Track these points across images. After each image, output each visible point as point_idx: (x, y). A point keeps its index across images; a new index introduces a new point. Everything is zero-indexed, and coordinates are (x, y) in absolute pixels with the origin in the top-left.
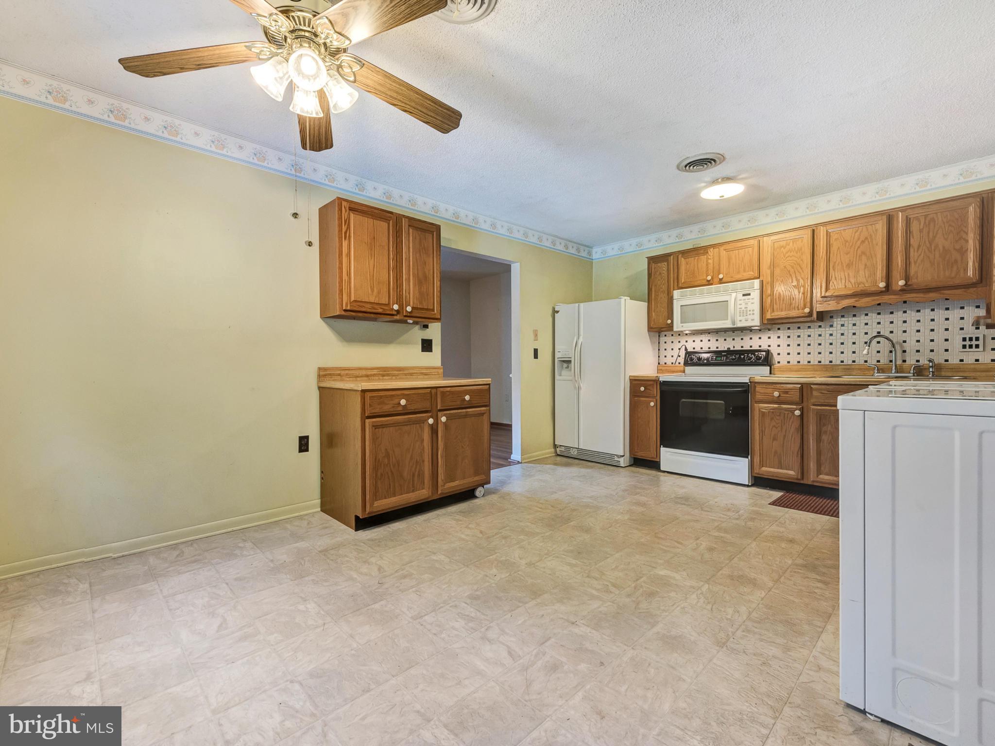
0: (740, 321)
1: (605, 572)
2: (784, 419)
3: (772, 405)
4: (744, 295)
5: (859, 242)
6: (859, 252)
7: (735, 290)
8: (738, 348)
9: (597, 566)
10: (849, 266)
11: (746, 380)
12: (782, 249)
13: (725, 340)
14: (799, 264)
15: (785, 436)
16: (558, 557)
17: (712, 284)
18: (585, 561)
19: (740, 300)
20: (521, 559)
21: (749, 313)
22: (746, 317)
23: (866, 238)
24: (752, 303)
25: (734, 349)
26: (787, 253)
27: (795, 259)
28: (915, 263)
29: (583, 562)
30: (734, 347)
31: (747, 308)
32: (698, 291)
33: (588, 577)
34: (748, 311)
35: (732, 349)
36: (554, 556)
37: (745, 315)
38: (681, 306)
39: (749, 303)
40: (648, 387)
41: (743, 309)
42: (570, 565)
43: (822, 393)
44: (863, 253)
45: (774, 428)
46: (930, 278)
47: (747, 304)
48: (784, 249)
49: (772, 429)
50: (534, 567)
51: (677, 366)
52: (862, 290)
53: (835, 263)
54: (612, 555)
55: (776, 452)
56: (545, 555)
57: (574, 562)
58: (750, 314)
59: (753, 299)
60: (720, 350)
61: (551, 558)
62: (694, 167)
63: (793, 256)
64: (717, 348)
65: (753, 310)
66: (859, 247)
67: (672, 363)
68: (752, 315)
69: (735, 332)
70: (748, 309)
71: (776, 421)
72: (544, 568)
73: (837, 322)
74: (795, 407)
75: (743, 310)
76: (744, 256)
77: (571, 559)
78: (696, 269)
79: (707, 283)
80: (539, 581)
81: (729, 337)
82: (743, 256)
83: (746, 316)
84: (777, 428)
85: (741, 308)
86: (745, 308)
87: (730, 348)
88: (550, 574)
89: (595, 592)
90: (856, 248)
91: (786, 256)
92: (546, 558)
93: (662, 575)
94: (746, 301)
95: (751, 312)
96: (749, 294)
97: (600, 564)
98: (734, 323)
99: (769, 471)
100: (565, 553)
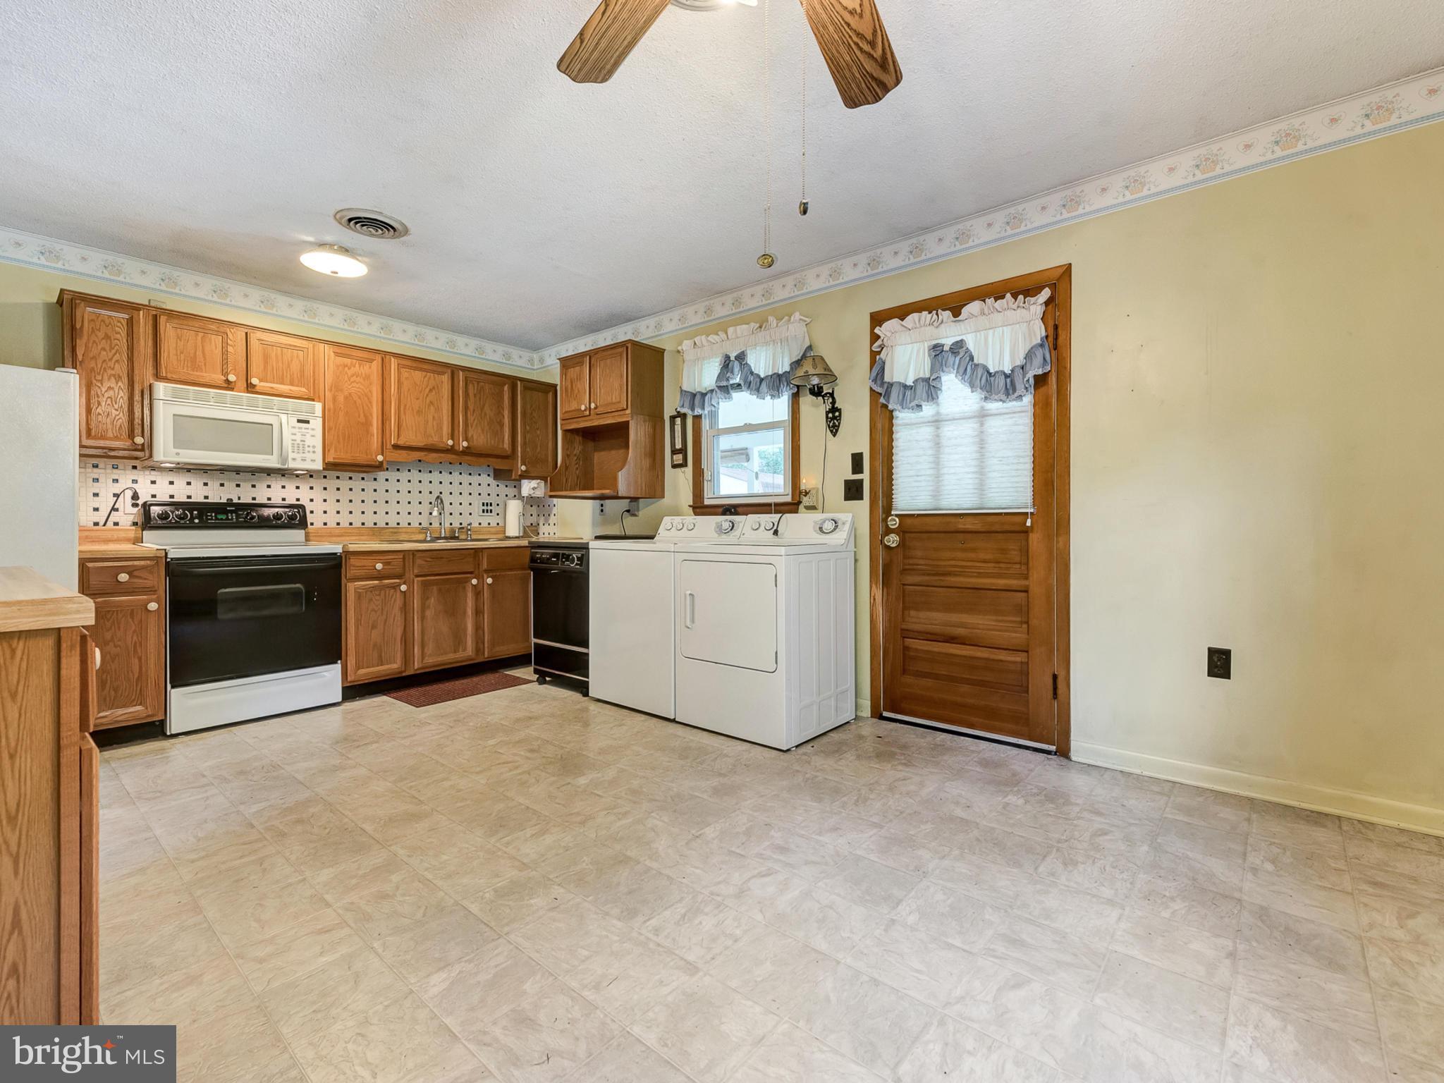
0: (294, 459)
2: (385, 599)
3: (371, 582)
4: (299, 421)
5: (428, 390)
6: (428, 401)
7: (285, 411)
8: (246, 499)
10: (419, 412)
11: (338, 549)
12: (346, 369)
13: (222, 485)
14: (366, 396)
15: (386, 621)
17: (232, 389)
19: (294, 427)
21: (307, 449)
22: (304, 455)
23: (434, 388)
24: (313, 436)
25: (239, 501)
26: (352, 376)
27: (362, 387)
28: (472, 427)
30: (239, 498)
31: (304, 441)
32: (212, 395)
34: (306, 446)
35: (236, 501)
37: (301, 451)
38: (174, 415)
39: (308, 436)
40: (136, 573)
41: (298, 442)
43: (427, 561)
44: (431, 402)
45: (373, 613)
46: (481, 443)
47: (305, 435)
48: (349, 369)
49: (370, 614)
51: (113, 530)
52: (432, 445)
53: (405, 406)
55: (375, 645)
58: (309, 452)
59: (313, 429)
60: (258, 502)
62: (363, 225)
63: (360, 382)
64: (206, 497)
65: (314, 447)
66: (427, 395)
67: (96, 524)
68: (311, 453)
69: (241, 473)
70: (307, 443)
71: (375, 602)
73: (381, 475)
74: (398, 581)
75: (298, 444)
76: (292, 361)
78: (199, 353)
79: (226, 385)
81: (230, 480)
82: (290, 359)
83: (304, 453)
84: (376, 612)
85: (295, 440)
86: (302, 441)
87: (232, 500)
90: (425, 395)
91: (352, 380)
94: (303, 430)
95: (311, 449)
96: (308, 422)
98: (285, 460)
99: (366, 673)
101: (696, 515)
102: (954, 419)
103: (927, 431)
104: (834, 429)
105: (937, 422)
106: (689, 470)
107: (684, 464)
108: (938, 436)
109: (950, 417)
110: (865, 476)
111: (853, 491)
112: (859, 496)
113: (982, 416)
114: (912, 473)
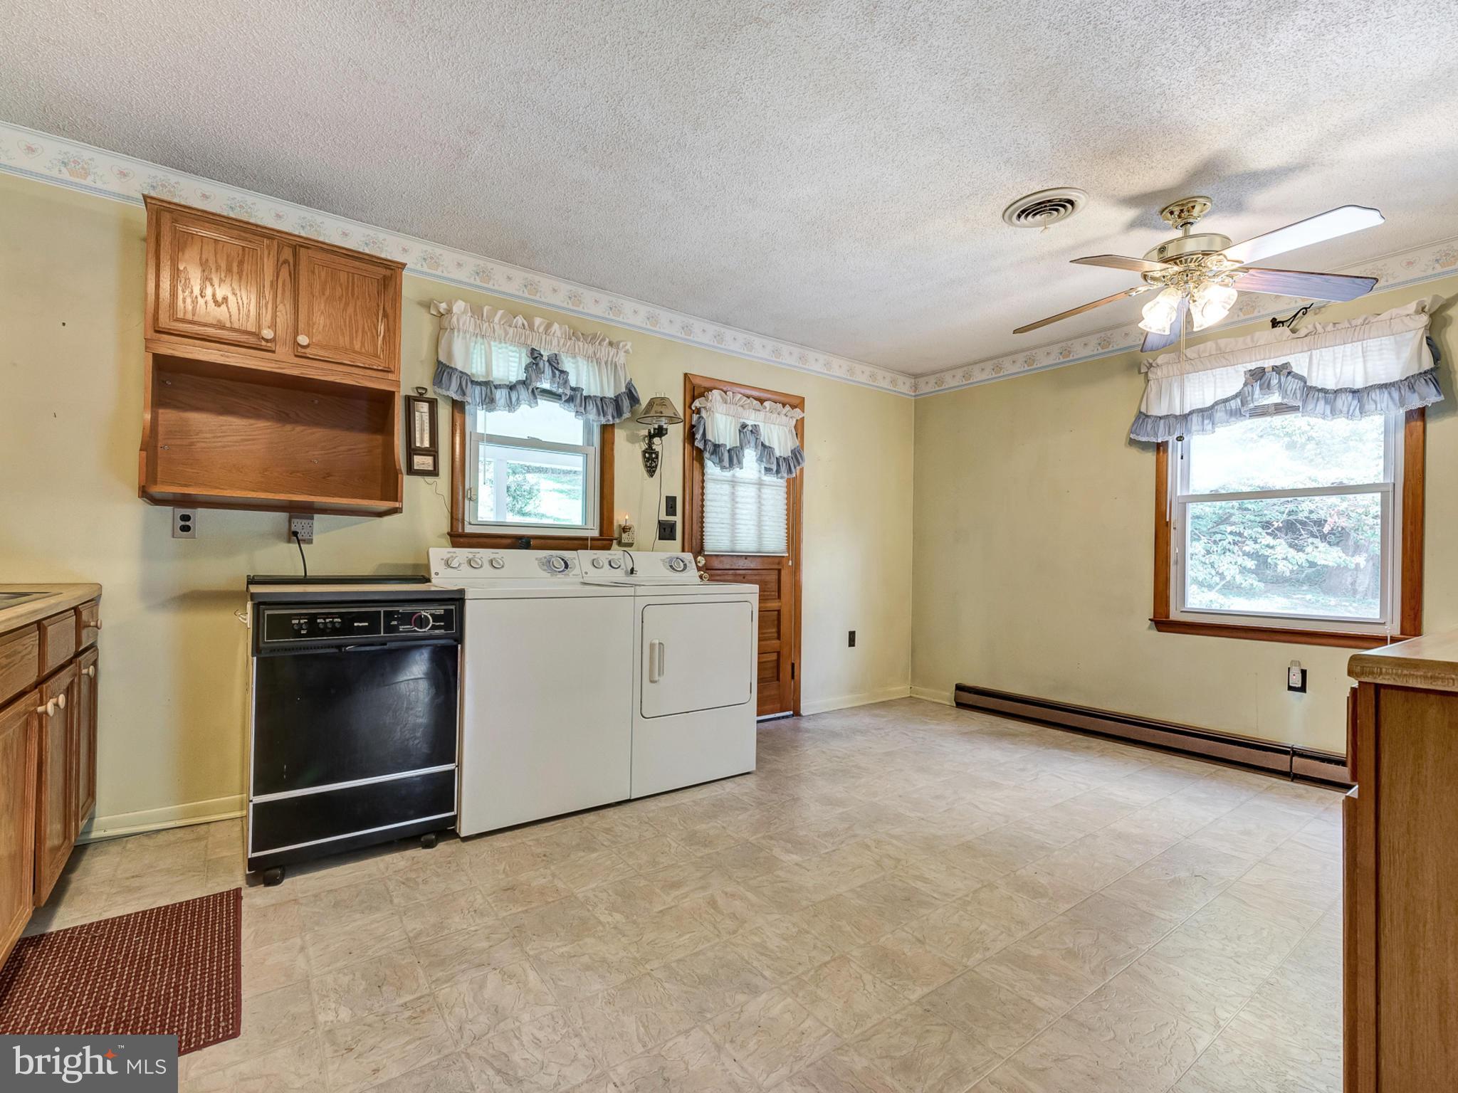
1: (873, 863)
9: (883, 873)
16: (946, 895)
18: (900, 884)
20: (1011, 898)
29: (904, 882)
33: (899, 860)
36: (954, 898)
42: (925, 880)
50: (982, 881)
54: (852, 891)
56: (969, 902)
57: (919, 884)
61: (960, 895)
72: (965, 878)
77: (923, 889)
80: (968, 860)
88: (954, 868)
89: (894, 842)
92: (967, 896)
93: (797, 854)
97: (876, 876)
100: (933, 901)
101: (453, 547)
102: (744, 483)
103: (726, 488)
104: (651, 470)
105: (734, 483)
106: (443, 481)
107: (434, 472)
108: (733, 493)
109: (742, 481)
110: (678, 519)
111: (666, 531)
112: (672, 537)
113: (760, 484)
114: (717, 520)
